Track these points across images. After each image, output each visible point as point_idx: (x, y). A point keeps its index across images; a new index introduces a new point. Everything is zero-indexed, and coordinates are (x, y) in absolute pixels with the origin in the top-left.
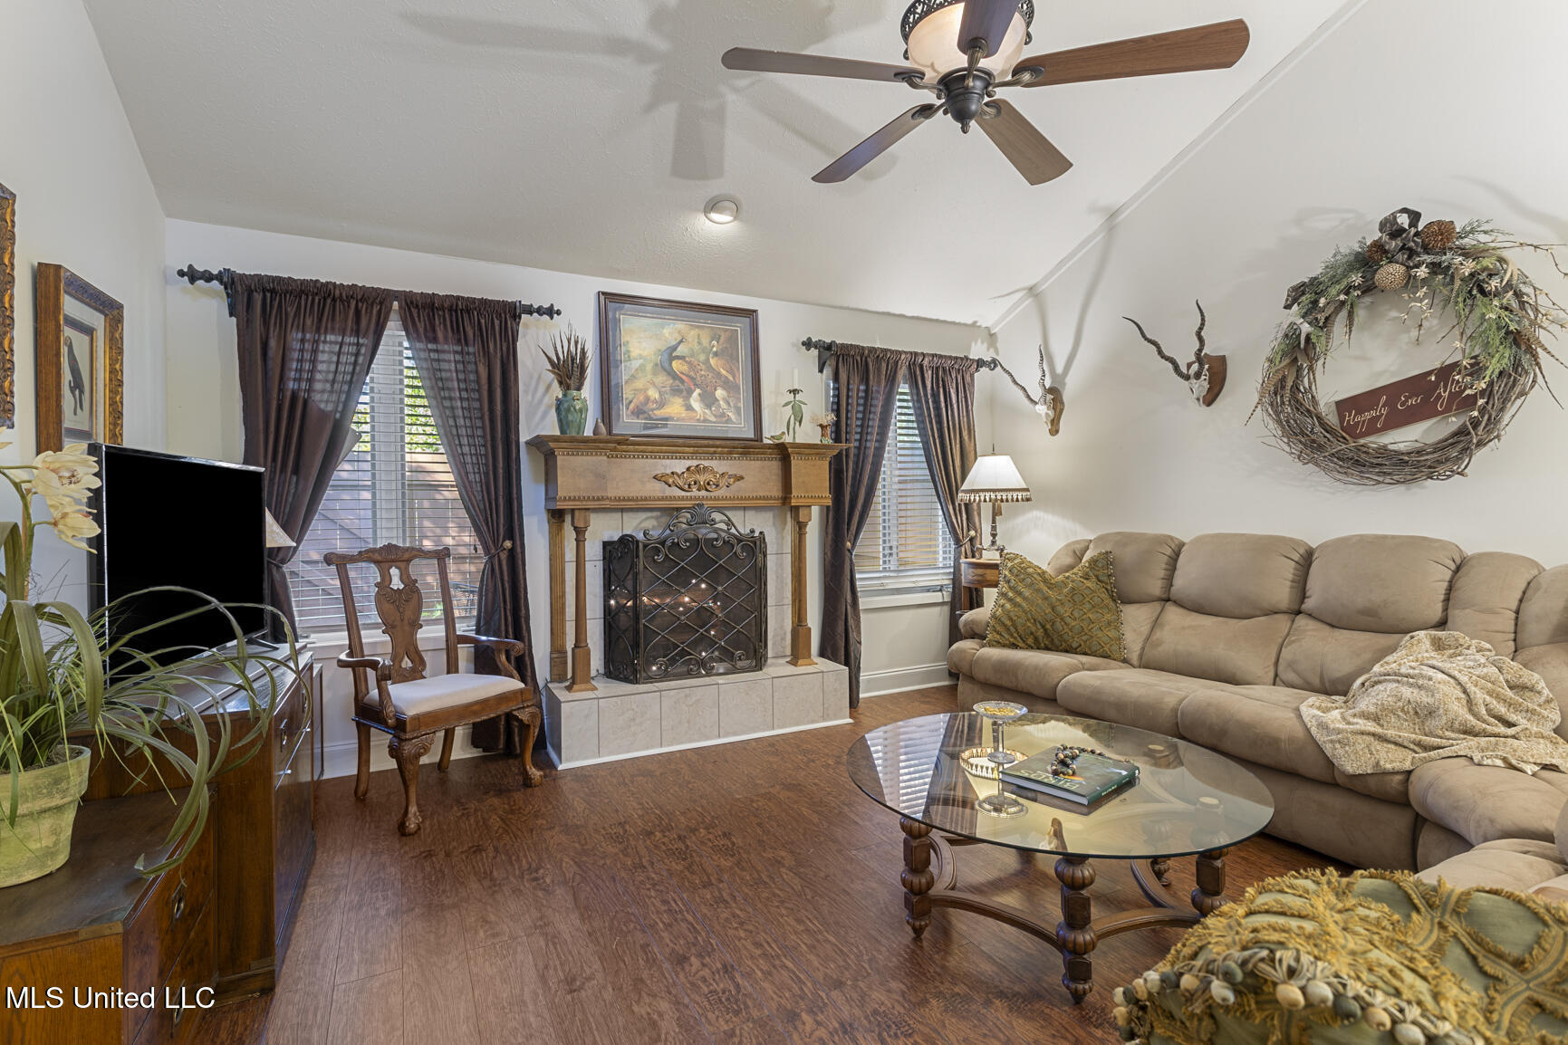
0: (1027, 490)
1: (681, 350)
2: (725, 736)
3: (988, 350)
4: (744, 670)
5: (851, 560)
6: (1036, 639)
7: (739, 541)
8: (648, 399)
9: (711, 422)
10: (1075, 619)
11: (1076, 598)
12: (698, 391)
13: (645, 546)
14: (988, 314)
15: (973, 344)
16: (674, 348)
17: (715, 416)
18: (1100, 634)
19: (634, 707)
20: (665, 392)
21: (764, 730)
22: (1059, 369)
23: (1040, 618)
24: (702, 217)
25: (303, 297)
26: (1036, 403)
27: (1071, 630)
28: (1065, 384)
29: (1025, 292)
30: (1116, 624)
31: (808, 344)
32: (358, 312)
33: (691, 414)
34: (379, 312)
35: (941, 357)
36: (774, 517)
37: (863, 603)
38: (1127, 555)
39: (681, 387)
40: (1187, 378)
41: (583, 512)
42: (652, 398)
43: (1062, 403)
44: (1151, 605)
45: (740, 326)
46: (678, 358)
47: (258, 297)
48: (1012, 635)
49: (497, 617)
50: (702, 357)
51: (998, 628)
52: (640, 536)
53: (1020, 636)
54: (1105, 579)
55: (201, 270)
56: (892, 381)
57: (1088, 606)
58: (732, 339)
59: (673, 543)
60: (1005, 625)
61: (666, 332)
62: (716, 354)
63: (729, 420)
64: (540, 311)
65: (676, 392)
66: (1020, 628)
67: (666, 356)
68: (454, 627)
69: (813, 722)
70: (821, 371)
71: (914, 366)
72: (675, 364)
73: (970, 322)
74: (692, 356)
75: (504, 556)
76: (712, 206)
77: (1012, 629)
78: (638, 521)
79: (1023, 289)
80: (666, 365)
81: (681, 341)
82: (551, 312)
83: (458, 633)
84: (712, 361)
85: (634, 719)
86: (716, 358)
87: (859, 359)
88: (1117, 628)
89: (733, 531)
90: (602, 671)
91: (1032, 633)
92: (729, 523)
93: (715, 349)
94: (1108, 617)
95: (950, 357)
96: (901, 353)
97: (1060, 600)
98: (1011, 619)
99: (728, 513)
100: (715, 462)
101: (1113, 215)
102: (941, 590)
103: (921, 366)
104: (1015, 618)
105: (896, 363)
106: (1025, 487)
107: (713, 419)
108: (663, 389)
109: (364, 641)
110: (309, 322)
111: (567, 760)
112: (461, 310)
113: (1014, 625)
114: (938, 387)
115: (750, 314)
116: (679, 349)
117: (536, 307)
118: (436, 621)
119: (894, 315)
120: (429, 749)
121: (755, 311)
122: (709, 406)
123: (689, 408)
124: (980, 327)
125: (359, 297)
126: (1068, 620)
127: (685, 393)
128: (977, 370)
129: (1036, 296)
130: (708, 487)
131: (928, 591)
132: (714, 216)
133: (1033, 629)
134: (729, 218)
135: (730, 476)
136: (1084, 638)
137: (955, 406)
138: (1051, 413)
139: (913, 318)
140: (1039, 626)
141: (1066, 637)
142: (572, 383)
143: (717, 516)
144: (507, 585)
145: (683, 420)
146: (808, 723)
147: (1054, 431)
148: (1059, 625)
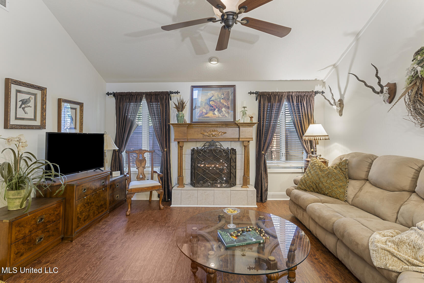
0: (328, 136)
1: (212, 99)
2: (215, 205)
3: (323, 88)
4: (224, 187)
5: (265, 157)
6: (313, 189)
7: (224, 150)
8: (203, 112)
9: (220, 117)
10: (327, 183)
11: (329, 176)
12: (217, 109)
13: (197, 151)
14: (321, 76)
15: (316, 86)
16: (211, 98)
17: (222, 116)
18: (336, 190)
19: (190, 193)
20: (208, 110)
21: (228, 205)
22: (342, 93)
23: (314, 182)
24: (209, 63)
25: (127, 96)
26: (333, 105)
27: (325, 187)
28: (344, 98)
29: (332, 66)
30: (345, 187)
31: (251, 93)
32: (137, 97)
33: (214, 115)
34: (141, 97)
35: (299, 92)
36: (240, 144)
37: (269, 171)
38: (353, 161)
39: (212, 109)
40: (378, 93)
41: (182, 142)
42: (204, 112)
43: (343, 105)
44: (361, 181)
45: (230, 90)
46: (212, 101)
47: (119, 97)
48: (305, 187)
49: (163, 167)
50: (219, 100)
51: (301, 183)
52: (196, 149)
53: (308, 187)
54: (344, 170)
55: (115, 92)
56: (280, 101)
57: (333, 179)
58: (228, 94)
59: (205, 151)
60: (303, 183)
61: (209, 94)
62: (223, 99)
63: (226, 117)
64: (175, 93)
65: (211, 110)
66: (307, 184)
67: (208, 100)
68: (153, 169)
69: (244, 205)
70: (256, 100)
71: (290, 97)
72: (211, 102)
73: (314, 79)
74: (216, 100)
75: (165, 152)
76: (210, 60)
77: (305, 184)
78: (200, 144)
79: (331, 66)
80: (208, 103)
81: (213, 96)
82: (177, 93)
83: (154, 170)
84: (222, 101)
85: (190, 197)
86: (223, 100)
87: (268, 96)
88: (344, 189)
89: (222, 148)
90: (190, 183)
91: (312, 187)
92: (221, 145)
93: (222, 97)
94: (341, 184)
95: (303, 92)
96: (283, 92)
97: (322, 176)
98: (305, 181)
99: (221, 143)
100: (218, 129)
101: (358, 34)
102: (302, 168)
103: (292, 96)
104: (306, 181)
105: (282, 96)
106: (327, 135)
107: (221, 116)
108: (207, 109)
109: (131, 170)
110: (127, 101)
111: (173, 205)
112: (157, 95)
113: (306, 183)
114: (299, 102)
115: (234, 86)
116: (212, 98)
117: (174, 92)
118: (149, 167)
119: (283, 81)
120: (133, 197)
121: (235, 85)
122: (220, 113)
123: (214, 114)
124: (319, 80)
125: (137, 94)
126: (324, 183)
127: (213, 110)
128: (315, 95)
129: (336, 67)
130: (216, 136)
131: (297, 168)
132: (212, 62)
133: (312, 185)
134: (216, 62)
135: (222, 133)
136: (330, 191)
137: (306, 108)
138: (339, 108)
139: (290, 81)
140: (314, 184)
141: (323, 189)
142: (180, 110)
143: (217, 144)
144: (165, 159)
145: (212, 117)
146: (242, 205)
147: (341, 115)
148: (321, 185)
